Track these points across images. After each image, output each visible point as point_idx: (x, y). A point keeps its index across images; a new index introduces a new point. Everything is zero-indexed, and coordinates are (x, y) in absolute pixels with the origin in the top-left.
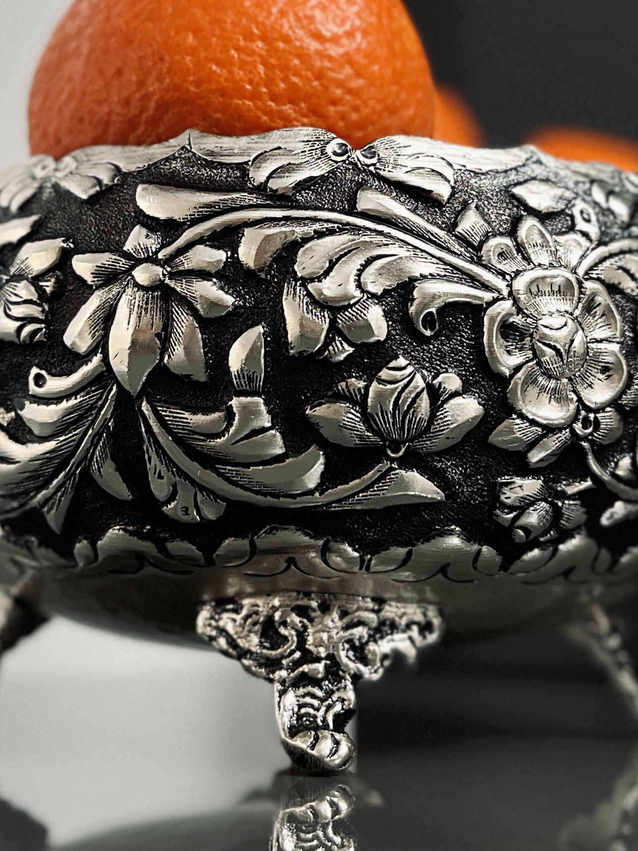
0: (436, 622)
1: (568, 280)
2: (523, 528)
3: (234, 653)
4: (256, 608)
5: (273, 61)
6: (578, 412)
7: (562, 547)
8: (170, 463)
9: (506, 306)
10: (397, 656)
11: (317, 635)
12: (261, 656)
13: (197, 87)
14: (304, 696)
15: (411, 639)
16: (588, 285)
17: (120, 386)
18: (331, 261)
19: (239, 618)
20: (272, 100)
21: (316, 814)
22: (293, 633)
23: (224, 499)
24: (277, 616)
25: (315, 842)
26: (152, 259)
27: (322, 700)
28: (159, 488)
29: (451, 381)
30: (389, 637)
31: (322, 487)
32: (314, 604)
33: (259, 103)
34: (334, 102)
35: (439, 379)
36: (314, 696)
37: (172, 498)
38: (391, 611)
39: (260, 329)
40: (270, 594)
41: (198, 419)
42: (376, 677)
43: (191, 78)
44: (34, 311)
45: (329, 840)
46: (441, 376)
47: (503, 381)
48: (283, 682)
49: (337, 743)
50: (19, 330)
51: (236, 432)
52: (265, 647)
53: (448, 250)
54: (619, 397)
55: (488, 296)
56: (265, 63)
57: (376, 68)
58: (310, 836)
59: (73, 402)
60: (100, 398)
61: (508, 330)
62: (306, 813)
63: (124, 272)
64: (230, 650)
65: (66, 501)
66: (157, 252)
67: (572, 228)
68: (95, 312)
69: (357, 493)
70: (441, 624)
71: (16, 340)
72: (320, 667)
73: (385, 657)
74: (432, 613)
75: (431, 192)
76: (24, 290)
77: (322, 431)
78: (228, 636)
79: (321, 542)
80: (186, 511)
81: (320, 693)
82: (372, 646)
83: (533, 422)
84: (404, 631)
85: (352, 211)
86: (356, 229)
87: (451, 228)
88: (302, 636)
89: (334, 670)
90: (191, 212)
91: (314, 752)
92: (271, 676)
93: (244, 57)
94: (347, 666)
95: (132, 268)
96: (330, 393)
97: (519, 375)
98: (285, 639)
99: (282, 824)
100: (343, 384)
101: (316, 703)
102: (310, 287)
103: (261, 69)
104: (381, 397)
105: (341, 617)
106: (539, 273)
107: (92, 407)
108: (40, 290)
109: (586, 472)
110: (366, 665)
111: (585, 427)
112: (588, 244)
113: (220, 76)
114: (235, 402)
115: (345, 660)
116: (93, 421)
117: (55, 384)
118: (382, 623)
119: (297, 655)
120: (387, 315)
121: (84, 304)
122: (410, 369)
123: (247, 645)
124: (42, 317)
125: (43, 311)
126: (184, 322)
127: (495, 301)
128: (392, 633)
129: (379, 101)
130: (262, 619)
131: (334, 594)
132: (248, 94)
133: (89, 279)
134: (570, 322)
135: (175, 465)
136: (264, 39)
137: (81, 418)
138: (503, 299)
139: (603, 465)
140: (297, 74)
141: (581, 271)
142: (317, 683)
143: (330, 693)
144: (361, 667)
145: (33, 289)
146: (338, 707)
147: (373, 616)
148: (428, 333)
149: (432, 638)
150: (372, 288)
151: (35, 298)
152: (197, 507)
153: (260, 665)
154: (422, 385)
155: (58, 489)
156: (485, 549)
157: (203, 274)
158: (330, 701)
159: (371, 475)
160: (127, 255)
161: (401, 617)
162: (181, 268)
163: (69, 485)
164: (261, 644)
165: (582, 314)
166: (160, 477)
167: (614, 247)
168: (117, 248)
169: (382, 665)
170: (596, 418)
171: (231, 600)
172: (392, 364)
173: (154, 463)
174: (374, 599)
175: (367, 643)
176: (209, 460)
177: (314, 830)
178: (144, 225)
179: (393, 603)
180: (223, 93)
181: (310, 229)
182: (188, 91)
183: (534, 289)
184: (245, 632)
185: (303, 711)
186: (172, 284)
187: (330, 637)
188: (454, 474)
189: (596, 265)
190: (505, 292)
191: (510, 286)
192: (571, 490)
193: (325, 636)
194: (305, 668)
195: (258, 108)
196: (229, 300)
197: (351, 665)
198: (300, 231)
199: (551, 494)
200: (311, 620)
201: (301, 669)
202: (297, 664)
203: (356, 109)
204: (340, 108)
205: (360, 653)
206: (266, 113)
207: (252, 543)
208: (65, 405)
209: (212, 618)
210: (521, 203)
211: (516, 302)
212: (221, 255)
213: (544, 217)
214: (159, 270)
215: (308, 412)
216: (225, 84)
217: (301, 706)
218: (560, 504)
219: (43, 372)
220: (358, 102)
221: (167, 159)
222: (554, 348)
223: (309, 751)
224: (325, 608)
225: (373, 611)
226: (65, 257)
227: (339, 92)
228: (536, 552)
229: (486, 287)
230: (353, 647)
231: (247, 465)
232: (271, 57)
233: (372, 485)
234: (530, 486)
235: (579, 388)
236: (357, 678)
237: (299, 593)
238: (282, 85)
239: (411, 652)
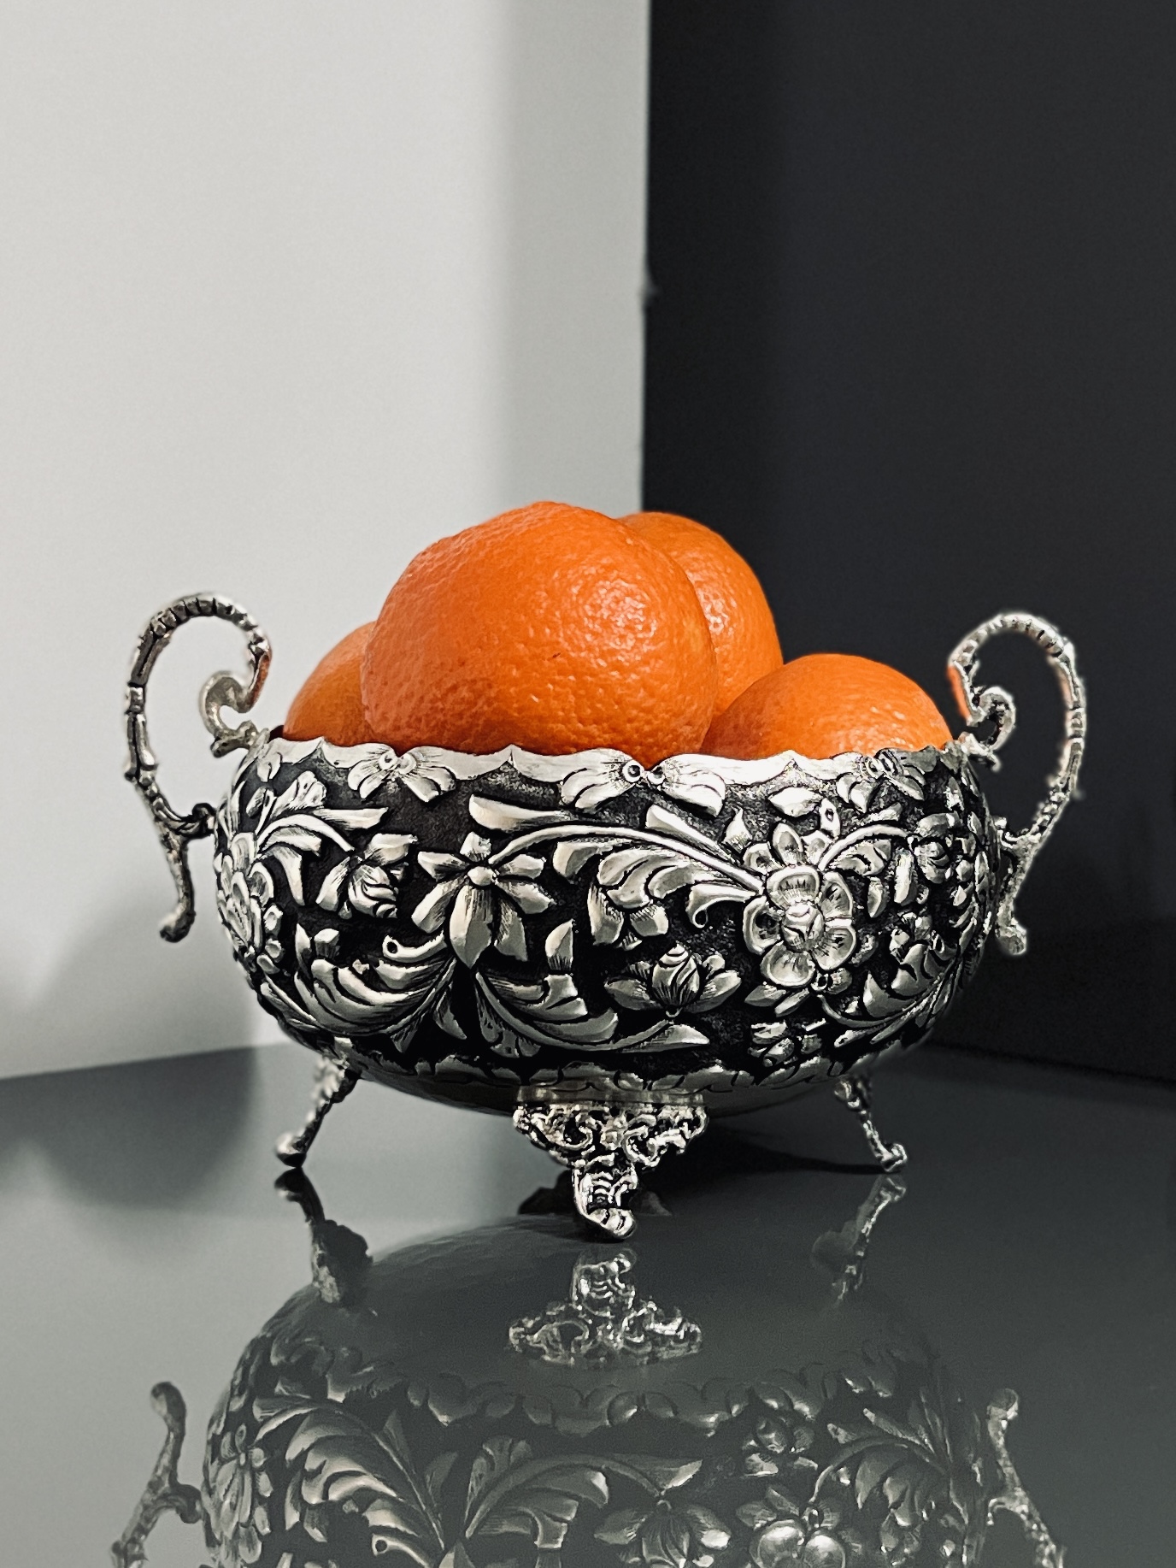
0: (703, 1117)
1: (812, 876)
2: (771, 1058)
3: (543, 1145)
4: (560, 1112)
5: (582, 692)
6: (815, 975)
7: (802, 1065)
8: (498, 1019)
9: (761, 902)
10: (672, 1147)
11: (609, 1134)
12: (565, 1148)
13: (519, 713)
14: (598, 1180)
15: (682, 1133)
16: (829, 876)
17: (458, 959)
18: (625, 872)
19: (547, 1118)
20: (580, 722)
21: (607, 1270)
22: (590, 1131)
23: (538, 1043)
24: (578, 1118)
25: (605, 1288)
26: (484, 863)
27: (612, 1182)
28: (489, 1035)
29: (718, 960)
30: (665, 1133)
31: (615, 1038)
32: (607, 1109)
33: (569, 726)
34: (630, 721)
35: (708, 961)
36: (605, 1179)
37: (499, 1041)
38: (666, 1113)
39: (569, 924)
40: (573, 1101)
41: (521, 989)
42: (654, 1164)
43: (515, 705)
44: (386, 892)
45: (617, 1286)
46: (709, 958)
47: (757, 958)
48: (582, 1169)
49: (623, 1218)
50: (376, 908)
51: (550, 1001)
52: (567, 1142)
53: (717, 857)
54: (849, 959)
55: (747, 895)
56: (575, 694)
57: (666, 686)
58: (601, 1283)
59: (420, 968)
60: (442, 967)
61: (762, 920)
62: (599, 1270)
63: (463, 871)
64: (541, 1143)
65: (411, 1035)
66: (489, 857)
67: (818, 827)
68: (438, 902)
69: (643, 1042)
70: (706, 1120)
71: (371, 913)
72: (611, 1157)
73: (662, 1148)
74: (700, 1113)
75: (706, 808)
76: (378, 875)
77: (616, 999)
78: (537, 1130)
79: (613, 1073)
80: (509, 1050)
81: (610, 1177)
82: (651, 1141)
83: (779, 987)
84: (677, 1127)
85: (642, 828)
86: (646, 844)
87: (720, 837)
88: (597, 1134)
89: (622, 1159)
90: (515, 826)
91: (605, 1226)
92: (572, 1164)
93: (558, 689)
94: (631, 1156)
95: (468, 869)
96: (623, 972)
97: (769, 953)
98: (583, 1136)
99: (580, 1278)
100: (633, 966)
101: (607, 1185)
102: (609, 893)
103: (572, 698)
104: (664, 976)
105: (628, 1120)
106: (787, 872)
107: (436, 972)
108: (392, 877)
109: (822, 1014)
110: (647, 1155)
111: (820, 985)
112: (830, 841)
113: (538, 705)
114: (549, 978)
115: (630, 1152)
116: (436, 983)
117: (404, 952)
118: (660, 1122)
119: (593, 1149)
120: (668, 914)
121: (429, 892)
122: (686, 955)
123: (553, 1140)
124: (394, 899)
125: (395, 894)
126: (509, 916)
127: (752, 898)
128: (667, 1130)
129: (667, 712)
130: (566, 1120)
131: (623, 1102)
132: (560, 719)
133: (431, 872)
134: (812, 909)
135: (502, 1019)
136: (575, 674)
137: (426, 980)
138: (760, 896)
139: (835, 1009)
140: (600, 701)
141: (822, 867)
142: (608, 1170)
143: (617, 1177)
144: (642, 1157)
145: (385, 875)
146: (624, 1188)
147: (653, 1118)
148: (700, 926)
149: (699, 1131)
150: (657, 894)
151: (388, 883)
152: (517, 1047)
153: (564, 1155)
154: (694, 966)
155: (405, 1025)
156: (741, 1073)
157: (524, 879)
158: (618, 1184)
159: (654, 1028)
160: (463, 857)
161: (675, 1117)
162: (508, 873)
163: (415, 1024)
164: (565, 1140)
165: (822, 900)
166: (490, 1027)
167: (851, 838)
168: (455, 851)
169: (659, 1155)
170: (829, 978)
171: (541, 1103)
172: (672, 951)
173: (485, 1016)
174: (654, 1105)
175: (648, 1139)
176: (529, 1018)
177: (605, 1279)
178: (477, 833)
179: (669, 1107)
180: (541, 719)
181: (608, 845)
182: (512, 716)
183: (784, 886)
184: (552, 1130)
185: (597, 1192)
186: (501, 885)
187: (619, 1136)
188: (718, 1024)
189: (836, 857)
190: (761, 892)
191: (765, 885)
192: (808, 1029)
193: (615, 1134)
194: (600, 1159)
195: (569, 730)
196: (547, 900)
197: (635, 1156)
198: (603, 846)
199: (793, 1032)
200: (605, 1122)
201: (596, 1160)
202: (590, 1157)
203: (648, 722)
204: (636, 724)
205: (642, 1147)
206: (574, 733)
207: (560, 1073)
208: (412, 969)
209: (525, 1116)
210: (779, 812)
211: (769, 899)
212: (540, 863)
213: (793, 821)
214: (490, 872)
215: (606, 985)
216: (542, 712)
217: (596, 1188)
218: (800, 1039)
219: (395, 942)
220: (650, 717)
221: (493, 772)
222: (798, 931)
223: (603, 1225)
224: (615, 1113)
225: (653, 1114)
226: (413, 850)
227: (634, 712)
228: (782, 1070)
229: (746, 887)
230: (637, 1142)
231: (559, 1023)
232: (580, 689)
233: (654, 1036)
234: (777, 1028)
235: (817, 957)
236: (639, 1165)
237: (594, 1101)
238: (589, 711)
239: (681, 1143)
